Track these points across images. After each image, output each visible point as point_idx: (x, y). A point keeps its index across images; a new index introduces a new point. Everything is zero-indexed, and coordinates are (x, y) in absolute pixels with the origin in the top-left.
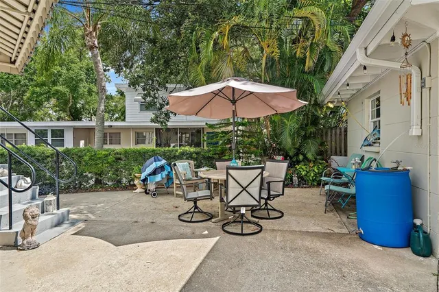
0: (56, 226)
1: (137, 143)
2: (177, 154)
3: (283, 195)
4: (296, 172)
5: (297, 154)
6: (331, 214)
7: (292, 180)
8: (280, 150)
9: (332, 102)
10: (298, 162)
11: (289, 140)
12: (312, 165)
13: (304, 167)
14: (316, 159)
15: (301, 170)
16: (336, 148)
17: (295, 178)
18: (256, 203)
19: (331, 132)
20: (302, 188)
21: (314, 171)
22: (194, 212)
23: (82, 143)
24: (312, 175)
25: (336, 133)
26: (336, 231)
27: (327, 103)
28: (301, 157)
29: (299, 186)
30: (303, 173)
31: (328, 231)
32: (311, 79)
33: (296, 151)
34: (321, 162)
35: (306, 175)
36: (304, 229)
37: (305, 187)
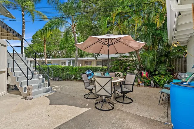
0: (46, 92)
1: (97, 65)
2: (100, 69)
3: (132, 91)
4: (154, 80)
5: (155, 71)
6: (162, 106)
7: (150, 83)
8: (145, 69)
9: (176, 44)
10: (155, 75)
11: (149, 64)
12: (162, 77)
13: (158, 78)
14: (166, 74)
15: (156, 79)
16: (182, 69)
17: (152, 83)
18: (109, 95)
19: (179, 60)
20: (156, 88)
21: (164, 80)
22: (90, 94)
23: (80, 65)
24: (163, 82)
25: (182, 60)
26: (158, 119)
27: (173, 44)
28: (157, 72)
29: (154, 87)
30: (157, 81)
31: (152, 118)
32: (161, 32)
33: (154, 69)
34: (169, 75)
35: (159, 81)
36: (137, 113)
37: (158, 88)
